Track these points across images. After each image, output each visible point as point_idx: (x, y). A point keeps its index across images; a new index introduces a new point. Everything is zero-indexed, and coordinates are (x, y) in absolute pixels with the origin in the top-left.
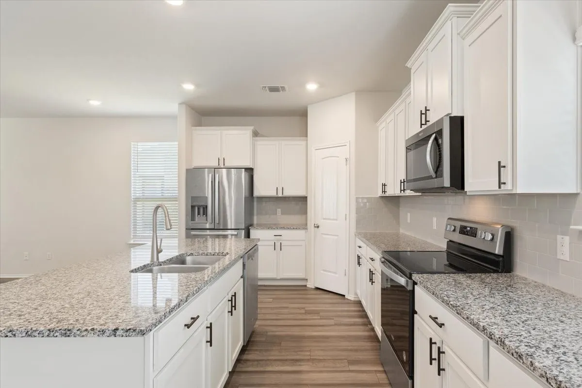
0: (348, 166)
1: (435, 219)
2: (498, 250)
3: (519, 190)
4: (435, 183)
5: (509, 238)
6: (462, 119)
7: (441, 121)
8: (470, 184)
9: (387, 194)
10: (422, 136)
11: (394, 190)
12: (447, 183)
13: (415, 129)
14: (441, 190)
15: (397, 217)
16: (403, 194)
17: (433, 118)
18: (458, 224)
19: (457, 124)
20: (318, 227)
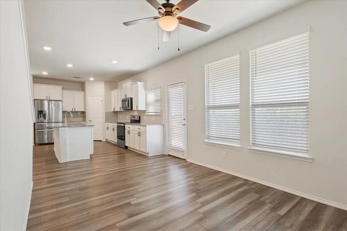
0: (102, 102)
1: (128, 116)
2: (138, 119)
3: (139, 110)
4: (128, 108)
5: (140, 117)
6: (132, 98)
7: (129, 98)
8: (134, 109)
9: (115, 111)
10: (125, 100)
11: (117, 109)
12: (130, 109)
13: (124, 97)
14: (129, 110)
15: (117, 117)
16: (120, 111)
17: (128, 97)
18: (132, 116)
19: (131, 99)
20: (91, 121)
